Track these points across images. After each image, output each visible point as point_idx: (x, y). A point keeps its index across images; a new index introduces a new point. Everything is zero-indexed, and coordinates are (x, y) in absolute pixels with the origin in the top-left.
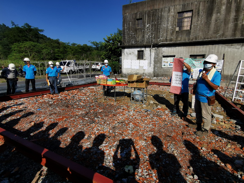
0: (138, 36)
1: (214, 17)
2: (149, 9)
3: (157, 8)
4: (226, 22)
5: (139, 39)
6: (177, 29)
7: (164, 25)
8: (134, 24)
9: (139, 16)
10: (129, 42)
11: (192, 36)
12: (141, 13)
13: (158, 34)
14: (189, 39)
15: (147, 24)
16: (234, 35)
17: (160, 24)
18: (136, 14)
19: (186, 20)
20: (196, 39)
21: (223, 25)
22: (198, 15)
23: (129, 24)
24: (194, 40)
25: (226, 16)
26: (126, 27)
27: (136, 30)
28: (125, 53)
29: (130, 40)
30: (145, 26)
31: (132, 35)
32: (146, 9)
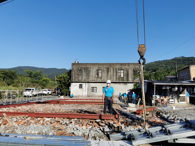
0: (79, 77)
1: (109, 73)
2: (85, 67)
3: (88, 67)
4: (113, 76)
5: (80, 79)
6: (97, 76)
7: (91, 74)
8: (78, 72)
9: (80, 69)
10: (75, 80)
11: (102, 80)
12: (81, 68)
13: (89, 77)
14: (102, 81)
15: (83, 72)
16: (116, 80)
17: (90, 73)
18: (79, 68)
19: (100, 73)
20: (104, 81)
21: (112, 77)
22: (104, 72)
23: (75, 72)
24: (103, 81)
25: (113, 74)
26: (73, 73)
27: (78, 75)
28: (73, 85)
29: (75, 79)
30: (83, 73)
31: (76, 77)
32: (83, 67)
